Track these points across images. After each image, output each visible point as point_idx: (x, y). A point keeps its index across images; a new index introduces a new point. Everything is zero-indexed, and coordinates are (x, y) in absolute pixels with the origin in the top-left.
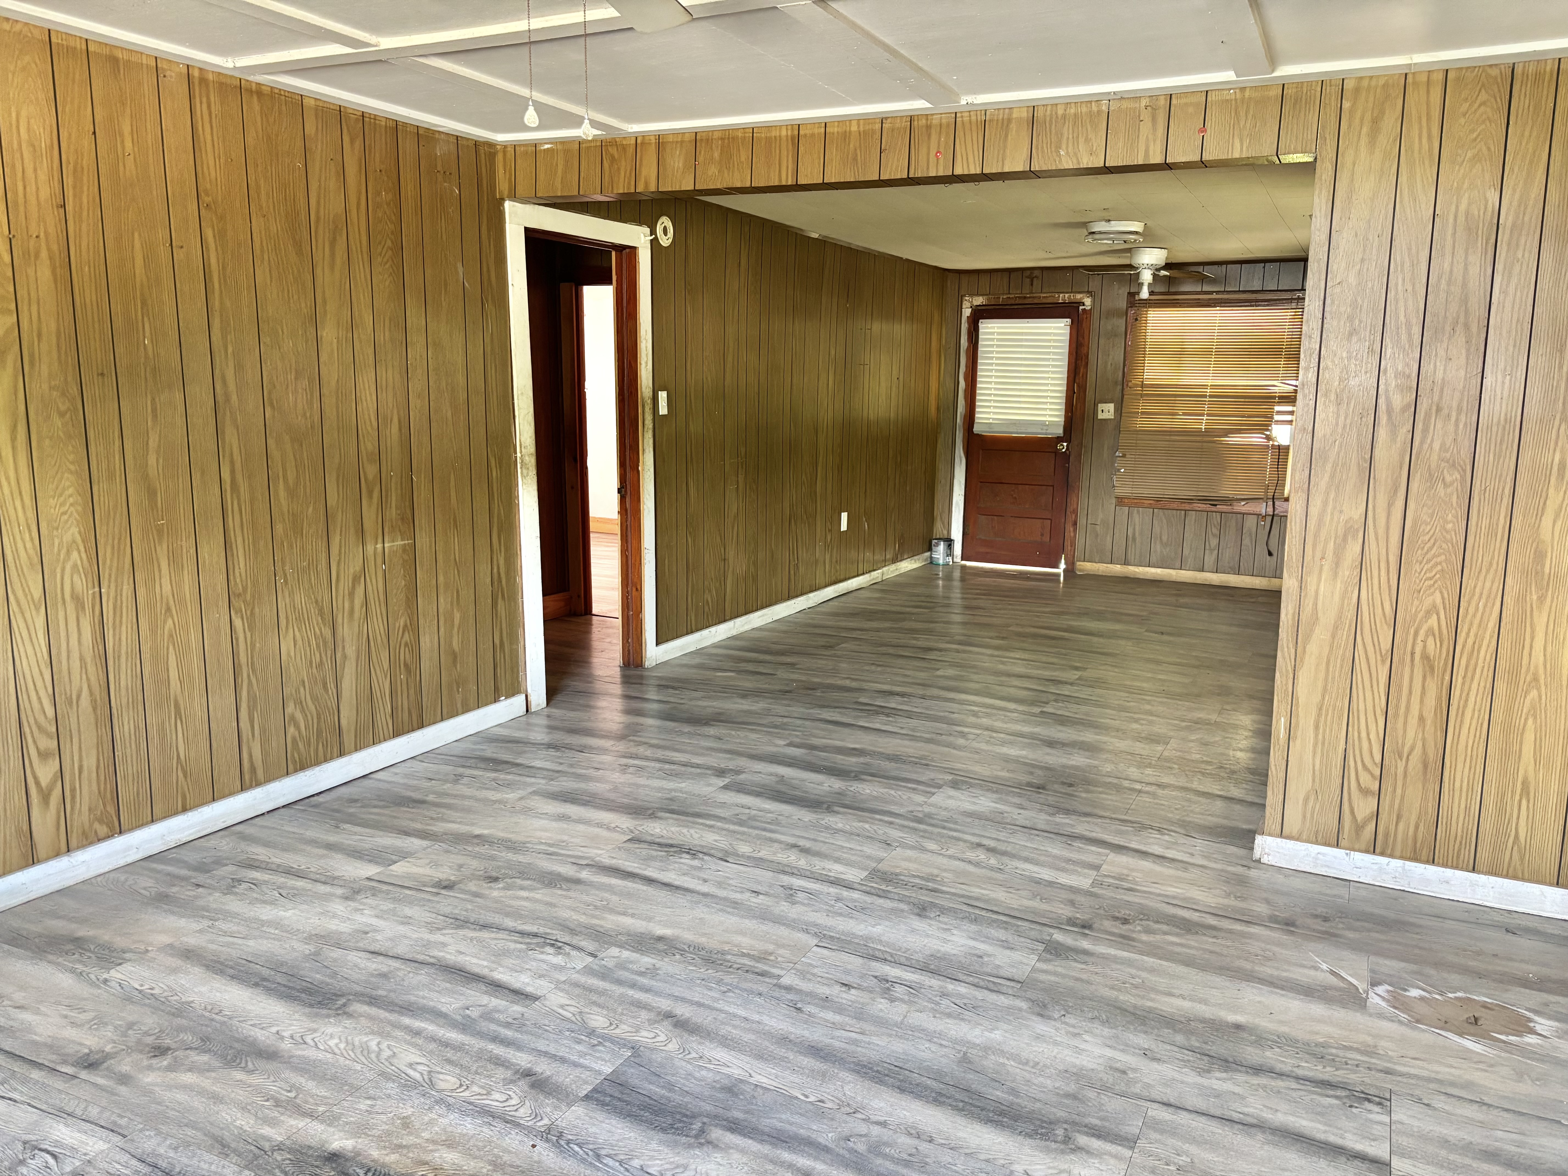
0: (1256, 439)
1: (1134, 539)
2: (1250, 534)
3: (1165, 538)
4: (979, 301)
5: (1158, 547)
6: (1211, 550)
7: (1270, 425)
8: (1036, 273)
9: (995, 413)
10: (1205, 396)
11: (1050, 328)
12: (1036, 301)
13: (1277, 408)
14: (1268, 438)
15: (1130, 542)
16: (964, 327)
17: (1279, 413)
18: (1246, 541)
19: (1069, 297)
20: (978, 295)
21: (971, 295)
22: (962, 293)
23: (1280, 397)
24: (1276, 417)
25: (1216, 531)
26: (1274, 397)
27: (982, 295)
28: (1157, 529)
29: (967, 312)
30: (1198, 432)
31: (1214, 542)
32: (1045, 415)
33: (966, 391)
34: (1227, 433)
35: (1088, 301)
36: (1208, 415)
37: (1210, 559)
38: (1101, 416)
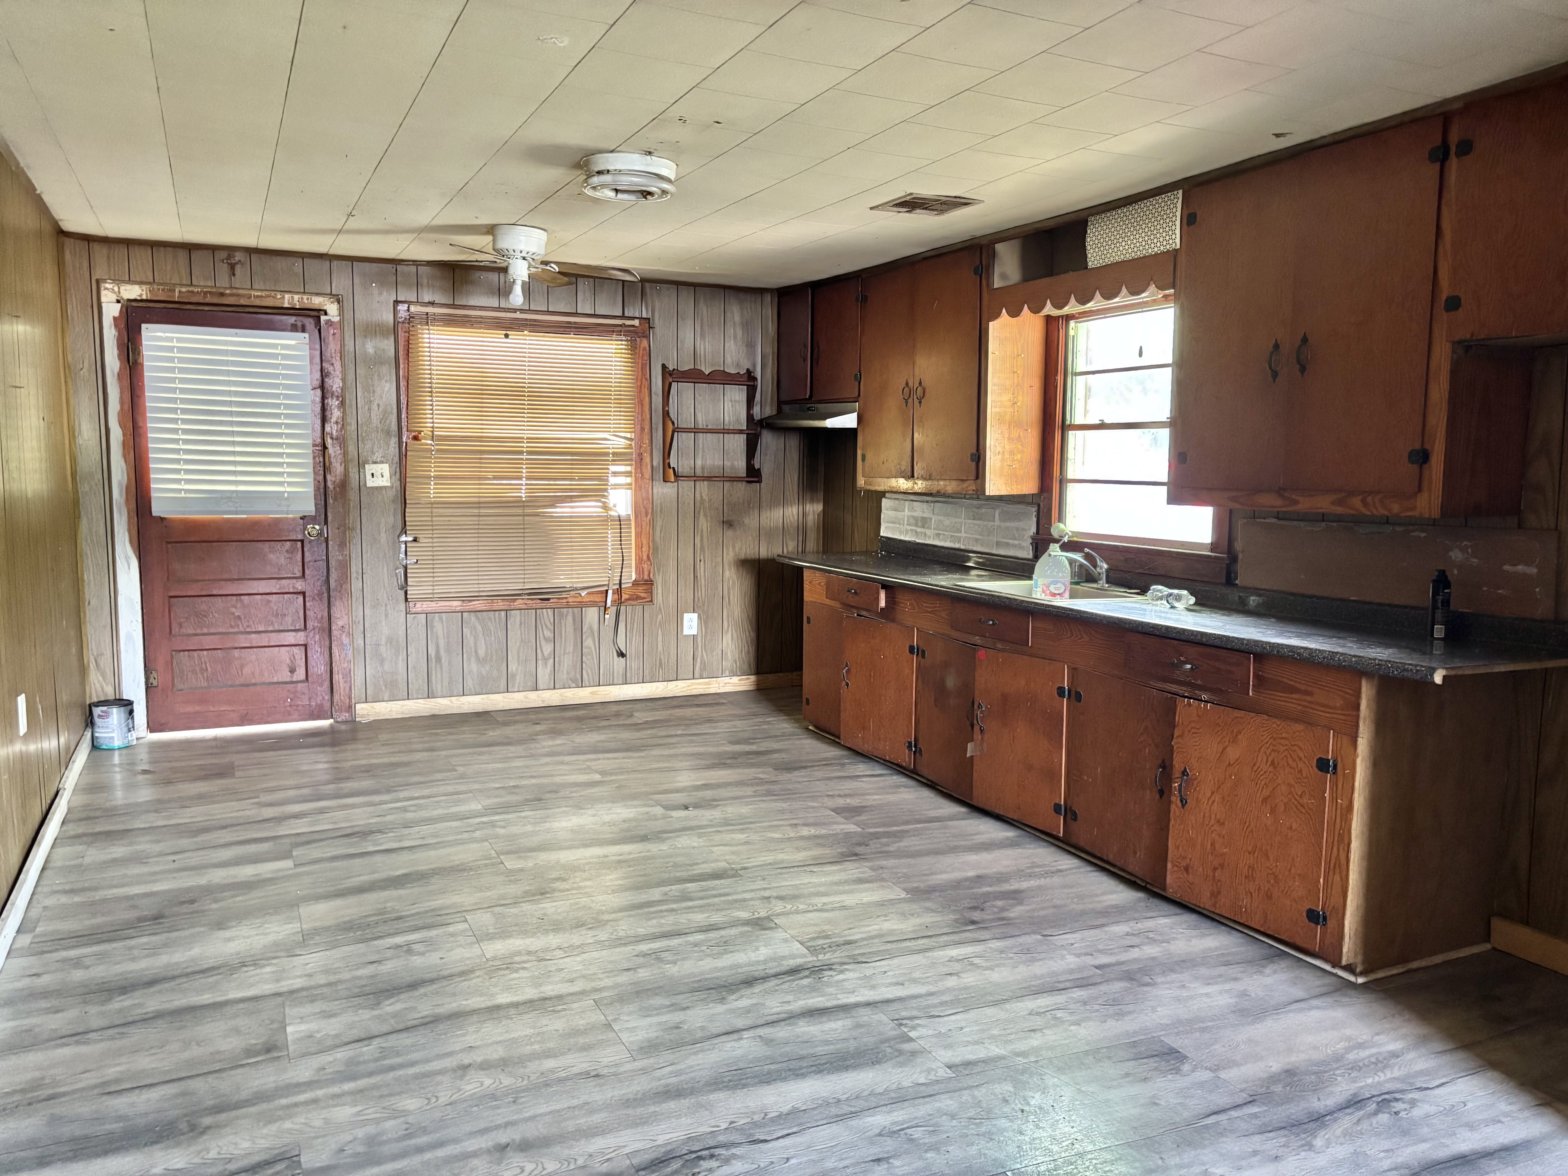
0: (588, 508)
1: (438, 659)
2: (592, 632)
3: (482, 652)
4: (133, 292)
5: (474, 667)
6: (545, 660)
7: (606, 490)
8: (238, 256)
9: (188, 481)
10: (521, 453)
11: (275, 346)
12: (243, 302)
13: (613, 468)
14: (605, 507)
15: (433, 664)
16: (110, 334)
17: (615, 474)
18: (588, 642)
19: (301, 301)
20: (130, 281)
21: (118, 281)
22: (97, 274)
23: (614, 454)
24: (612, 480)
25: (548, 634)
26: (607, 454)
27: (141, 283)
28: (470, 640)
29: (111, 310)
30: (518, 503)
31: (547, 649)
32: (281, 484)
33: (124, 444)
34: (555, 501)
35: (332, 309)
36: (528, 478)
37: (543, 674)
38: (371, 483)
